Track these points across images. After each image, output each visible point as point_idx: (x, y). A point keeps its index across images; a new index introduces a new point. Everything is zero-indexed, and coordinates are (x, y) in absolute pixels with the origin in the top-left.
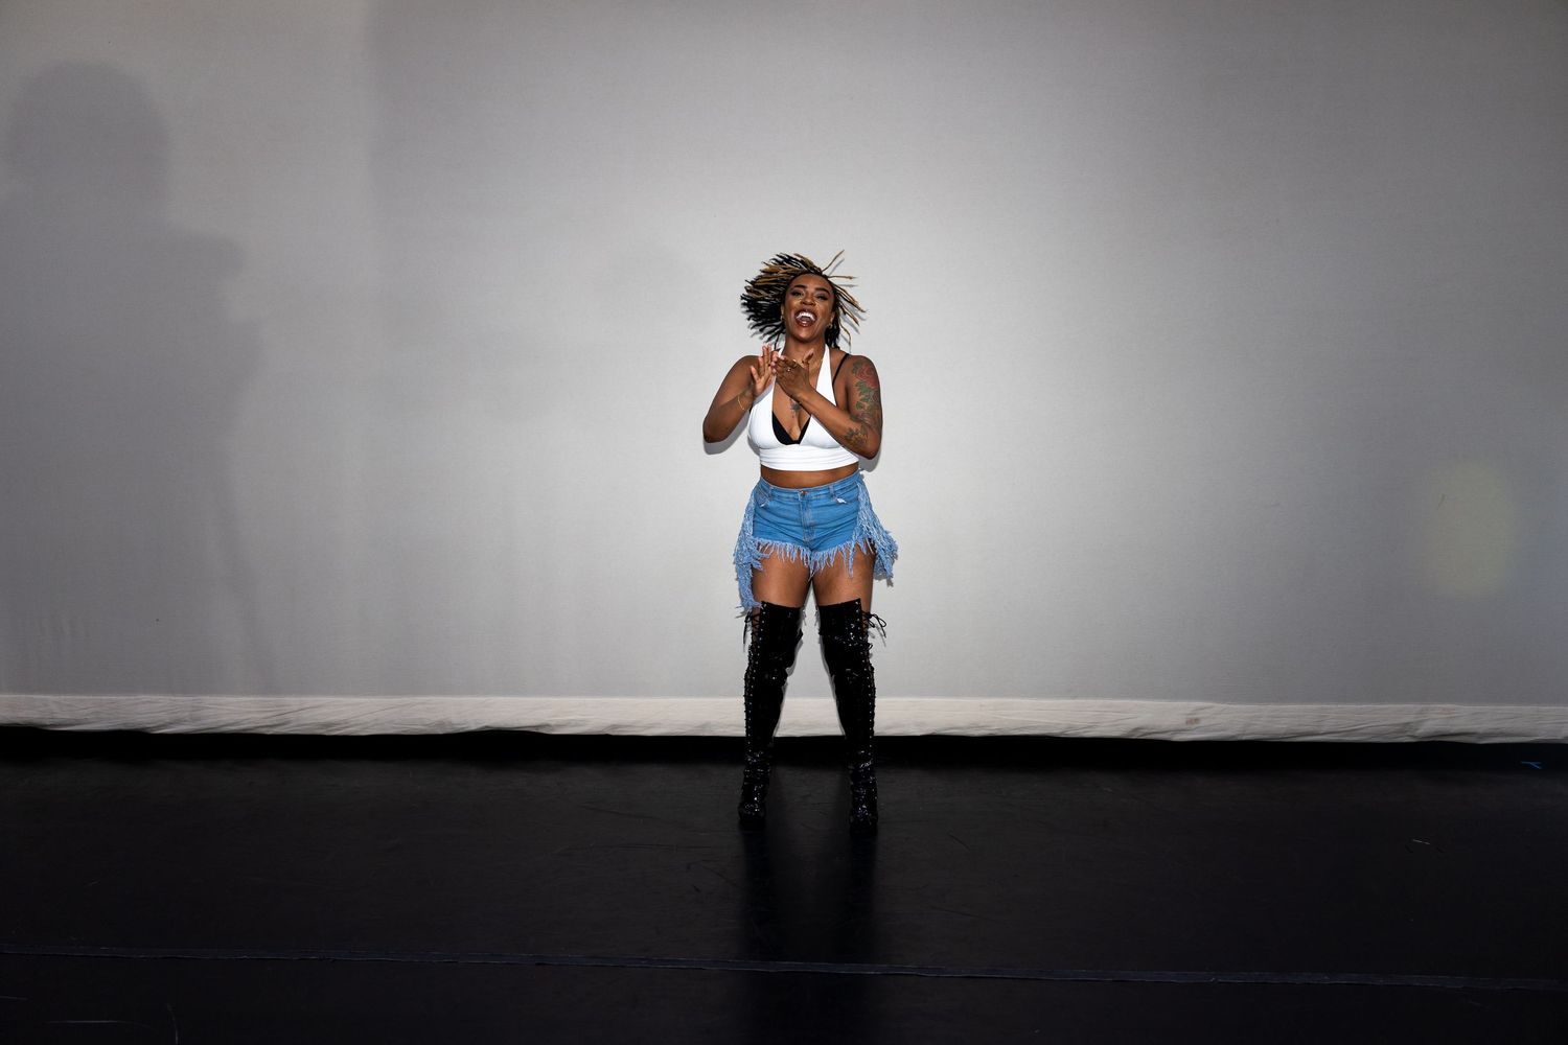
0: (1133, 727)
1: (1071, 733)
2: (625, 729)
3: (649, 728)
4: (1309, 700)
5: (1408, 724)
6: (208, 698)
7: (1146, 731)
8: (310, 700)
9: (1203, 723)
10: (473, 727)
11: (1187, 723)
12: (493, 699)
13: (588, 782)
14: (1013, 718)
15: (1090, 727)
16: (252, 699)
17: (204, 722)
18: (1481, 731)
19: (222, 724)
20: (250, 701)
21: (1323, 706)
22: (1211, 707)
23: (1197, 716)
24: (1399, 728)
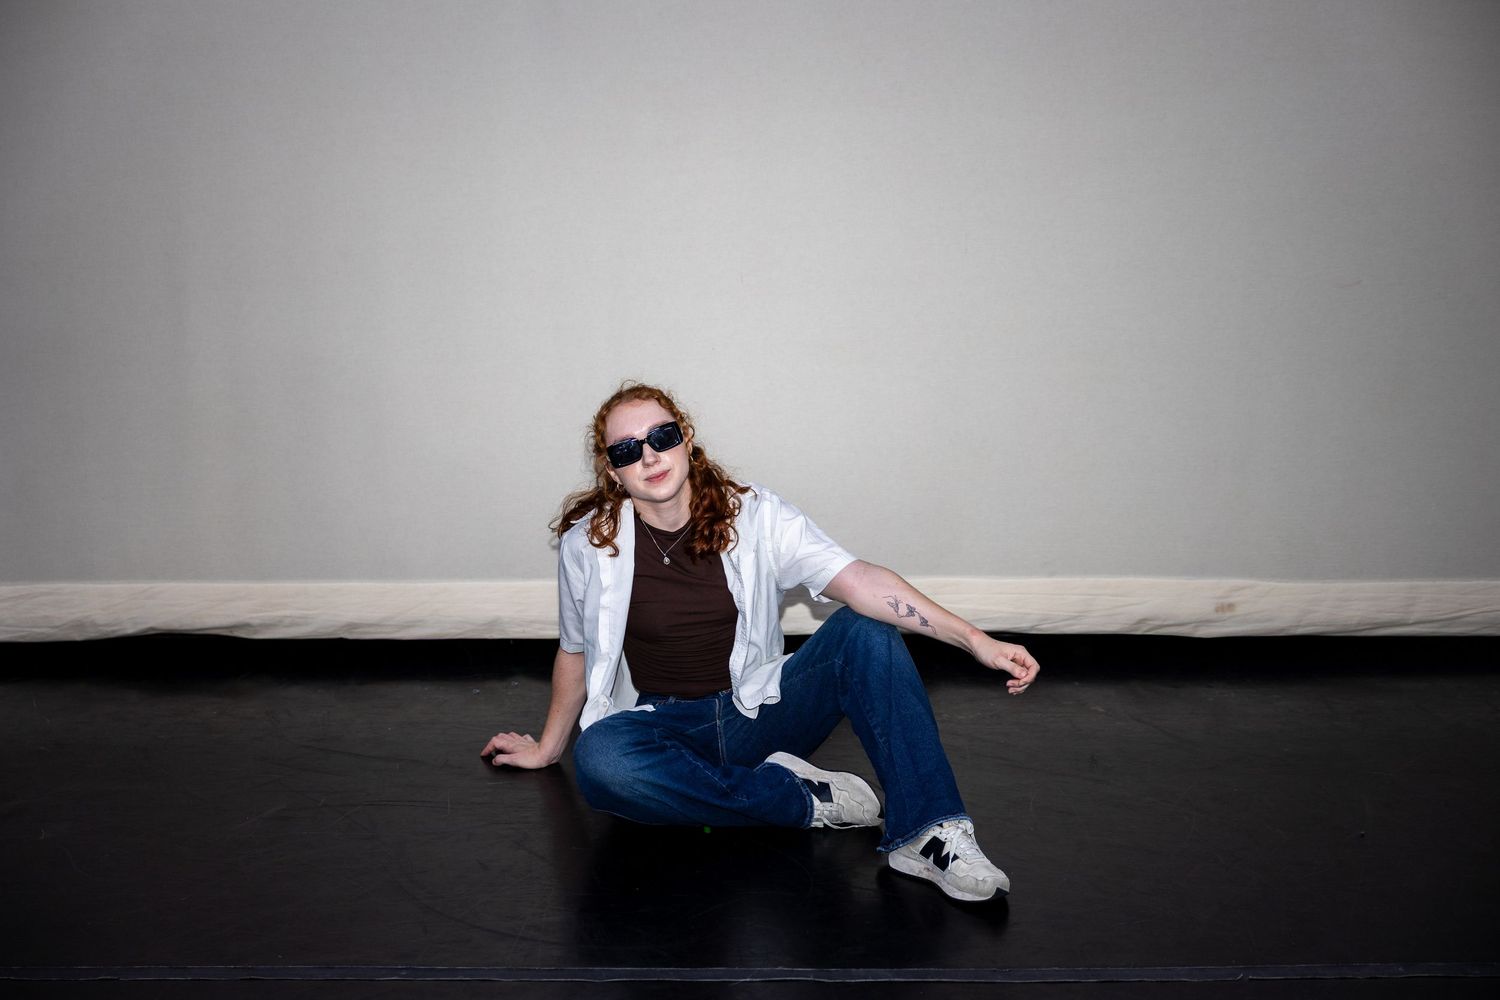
0: (1141, 617)
2: (372, 630)
3: (409, 627)
4: (1394, 574)
7: (1157, 623)
9: (1240, 610)
10: (130, 629)
11: (1217, 610)
12: (159, 586)
13: (314, 707)
15: (1075, 618)
21: (1415, 583)
22: (1252, 587)
23: (1231, 600)
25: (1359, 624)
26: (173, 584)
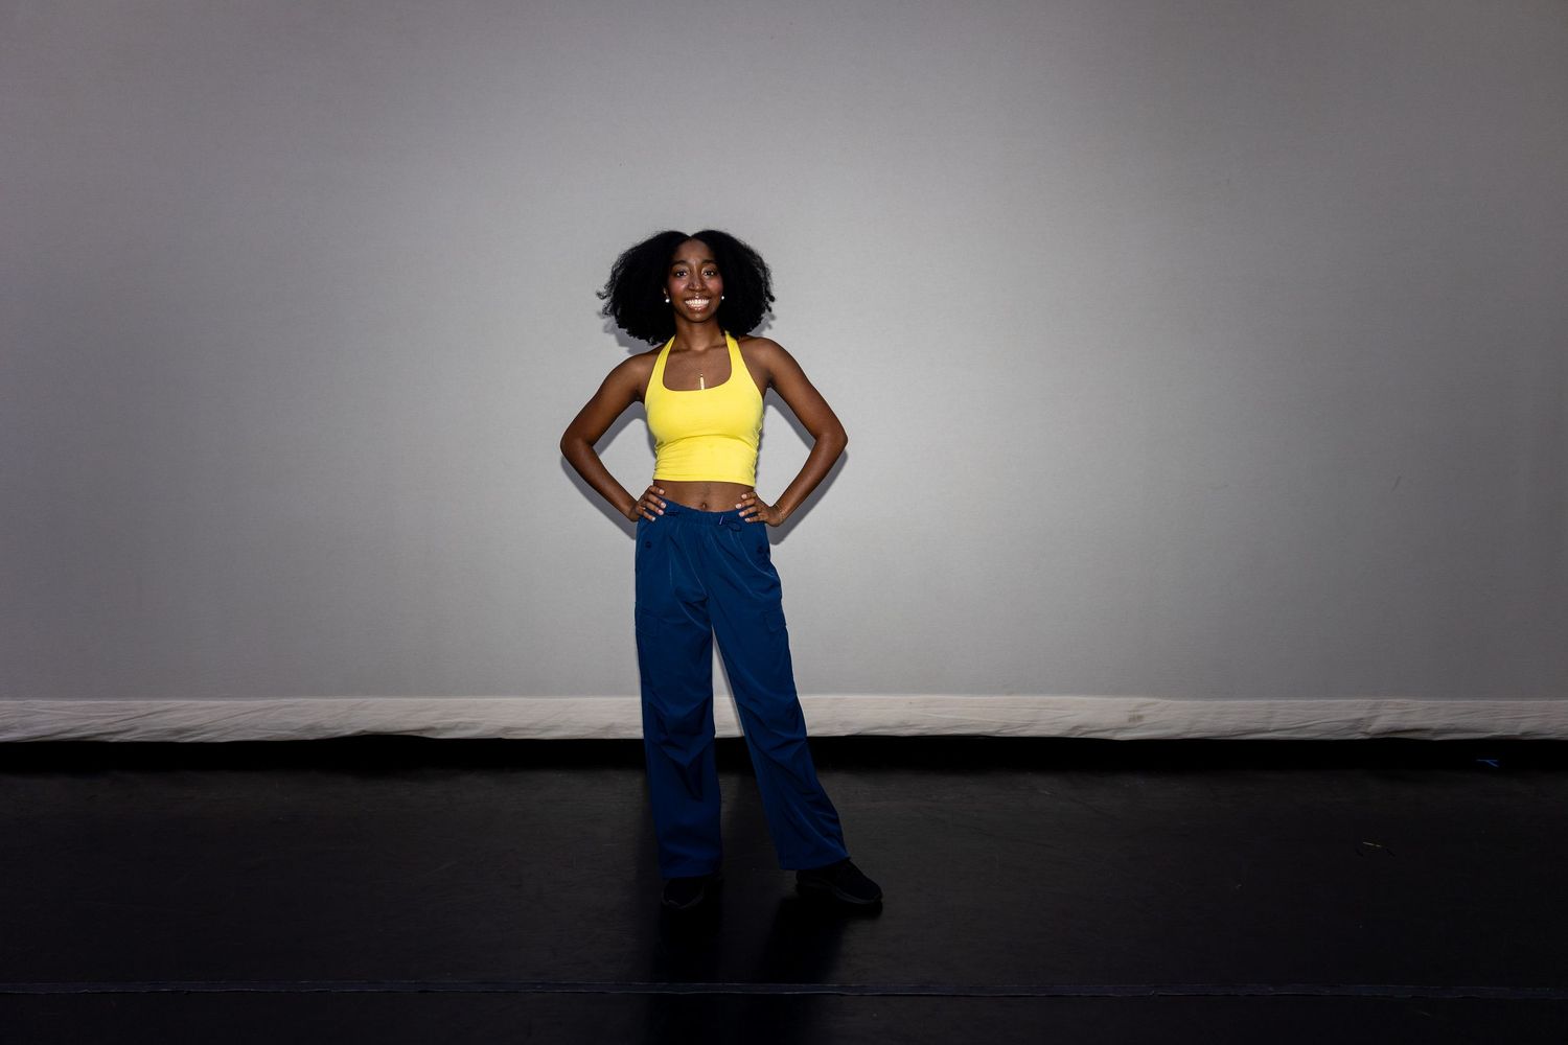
0: (1075, 725)
1: (1007, 733)
2: (522, 732)
3: (547, 730)
4: (1257, 694)
5: (1360, 720)
6: (41, 701)
7: (1087, 729)
8: (158, 704)
9: (1147, 720)
10: (348, 732)
11: (1130, 720)
12: (371, 700)
13: (479, 790)
14: (946, 716)
15: (1027, 725)
17: (36, 728)
18: (1435, 727)
19: (57, 730)
21: (1272, 701)
22: (1155, 704)
23: (1140, 713)
24: (1351, 724)
25: (1232, 731)
26: (381, 699)
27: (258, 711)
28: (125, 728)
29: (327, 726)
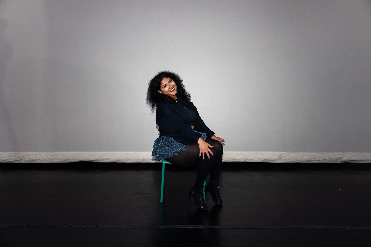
0: (264, 159)
1: (247, 161)
2: (121, 161)
3: (128, 160)
4: (312, 151)
5: (339, 158)
7: (268, 160)
8: (28, 153)
9: (283, 158)
10: (76, 161)
11: (279, 158)
12: (82, 153)
14: (230, 157)
15: (252, 159)
16: (11, 153)
18: (359, 160)
19: (2, 160)
20: (10, 154)
21: (316, 153)
22: (285, 154)
23: (282, 156)
24: (337, 159)
25: (306, 161)
26: (84, 152)
27: (53, 155)
28: (19, 159)
29: (71, 159)
